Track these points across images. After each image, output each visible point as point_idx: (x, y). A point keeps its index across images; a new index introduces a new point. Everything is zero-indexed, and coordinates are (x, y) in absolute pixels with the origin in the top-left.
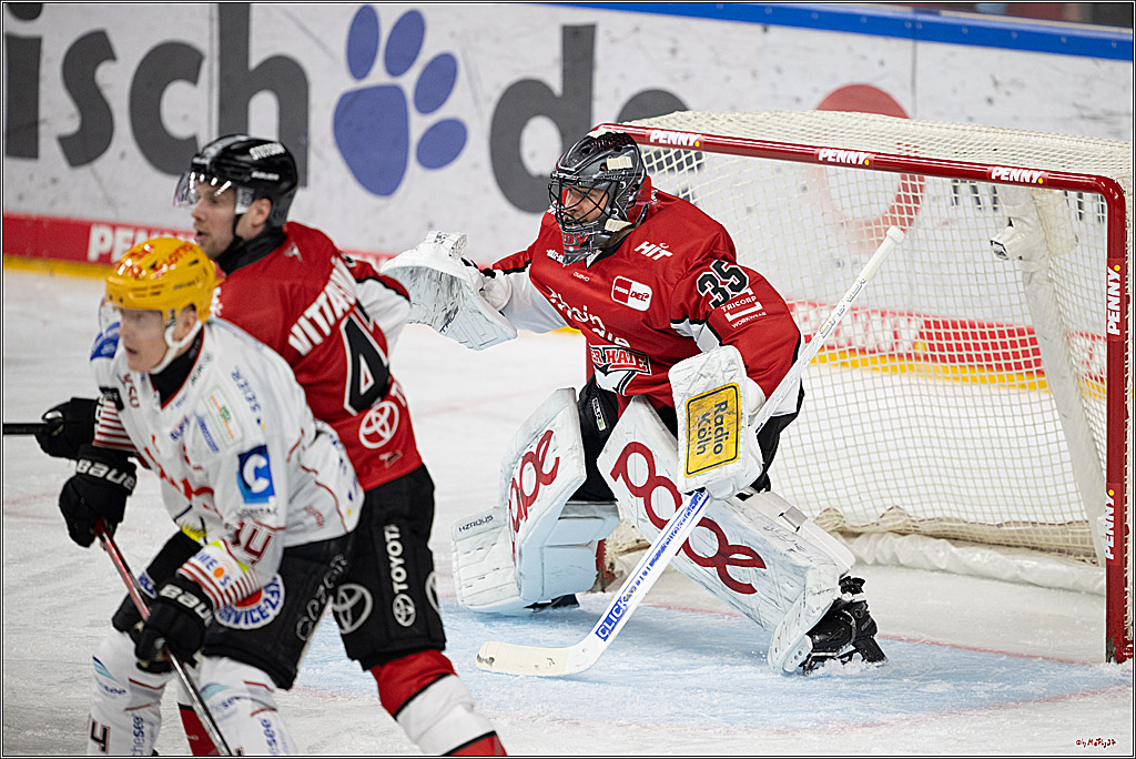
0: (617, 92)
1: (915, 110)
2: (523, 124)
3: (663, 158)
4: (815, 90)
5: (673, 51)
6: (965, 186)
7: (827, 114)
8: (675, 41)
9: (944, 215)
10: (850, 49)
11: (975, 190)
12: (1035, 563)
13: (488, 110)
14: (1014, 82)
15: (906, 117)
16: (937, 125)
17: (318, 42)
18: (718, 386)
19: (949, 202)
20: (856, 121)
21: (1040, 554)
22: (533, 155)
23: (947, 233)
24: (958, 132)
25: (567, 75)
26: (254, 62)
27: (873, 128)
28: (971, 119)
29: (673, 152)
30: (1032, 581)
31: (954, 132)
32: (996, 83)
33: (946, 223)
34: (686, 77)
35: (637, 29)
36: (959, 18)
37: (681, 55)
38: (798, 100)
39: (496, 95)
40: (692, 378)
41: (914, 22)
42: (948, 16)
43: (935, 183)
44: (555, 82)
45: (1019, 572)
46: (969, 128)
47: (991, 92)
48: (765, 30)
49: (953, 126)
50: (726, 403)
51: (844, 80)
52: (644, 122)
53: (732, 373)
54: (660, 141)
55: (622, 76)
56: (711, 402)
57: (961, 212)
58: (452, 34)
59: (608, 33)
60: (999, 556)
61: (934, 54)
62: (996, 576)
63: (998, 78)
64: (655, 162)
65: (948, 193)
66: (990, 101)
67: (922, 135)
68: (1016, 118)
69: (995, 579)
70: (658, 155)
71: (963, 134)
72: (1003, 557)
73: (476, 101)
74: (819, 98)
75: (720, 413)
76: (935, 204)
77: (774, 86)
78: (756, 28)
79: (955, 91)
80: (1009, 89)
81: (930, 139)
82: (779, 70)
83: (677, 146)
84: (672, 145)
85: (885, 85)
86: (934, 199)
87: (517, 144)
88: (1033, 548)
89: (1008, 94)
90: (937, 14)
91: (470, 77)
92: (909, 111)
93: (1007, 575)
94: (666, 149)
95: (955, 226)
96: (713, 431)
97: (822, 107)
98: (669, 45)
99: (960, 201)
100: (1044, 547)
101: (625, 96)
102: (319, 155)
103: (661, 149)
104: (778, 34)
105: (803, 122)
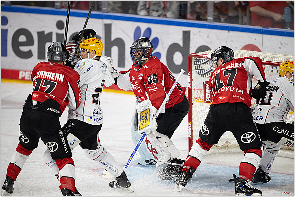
0: (195, 46)
1: (263, 50)
2: (174, 53)
3: (206, 61)
4: (240, 46)
5: (208, 37)
6: (274, 67)
7: (243, 51)
8: (208, 34)
9: (270, 74)
10: (248, 36)
11: (277, 68)
12: (291, 153)
13: (166, 50)
14: (285, 44)
15: (261, 52)
16: (268, 53)
17: (127, 35)
18: (146, 109)
19: (271, 71)
20: (250, 53)
21: (292, 151)
22: (176, 60)
23: (270, 78)
24: (273, 55)
25: (184, 42)
26: (113, 39)
27: (253, 54)
28: (276, 52)
29: (208, 60)
30: (290, 157)
31: (272, 55)
32: (281, 44)
33: (270, 76)
34: (211, 43)
35: (200, 32)
36: (273, 29)
37: (210, 38)
38: (236, 48)
39: (168, 47)
40: (141, 108)
41: (263, 30)
42: (271, 29)
43: (268, 67)
44: (181, 44)
45: (287, 155)
46: (275, 54)
47: (280, 46)
48: (229, 32)
49: (272, 54)
50: (147, 112)
51: (247, 43)
52: (201, 53)
53: (148, 106)
54: (205, 57)
55: (196, 42)
56: (144, 113)
57: (273, 73)
58: (158, 33)
59: (193, 33)
60: (282, 151)
61: (267, 37)
62: (281, 156)
63: (282, 43)
64: (204, 62)
65: (270, 69)
66: (280, 48)
67: (265, 56)
68: (286, 52)
69: (281, 157)
70: (204, 60)
71: (274, 55)
72: (283, 152)
73: (163, 48)
74: (241, 47)
75: (146, 115)
76: (268, 71)
77: (231, 45)
78: (227, 32)
79: (272, 46)
80: (284, 45)
81: (267, 57)
82: (232, 41)
83: (209, 58)
84: (208, 58)
85: (256, 44)
86: (267, 70)
87: (172, 58)
88: (290, 150)
89: (284, 46)
90: (268, 28)
91: (162, 43)
92: (262, 50)
93: (284, 156)
94: (206, 59)
95: (272, 77)
96: (145, 119)
97: (242, 49)
98: (207, 35)
99: (273, 71)
100: (293, 149)
101: (197, 47)
102: (128, 60)
103: (205, 59)
104: (232, 33)
105: (237, 53)
